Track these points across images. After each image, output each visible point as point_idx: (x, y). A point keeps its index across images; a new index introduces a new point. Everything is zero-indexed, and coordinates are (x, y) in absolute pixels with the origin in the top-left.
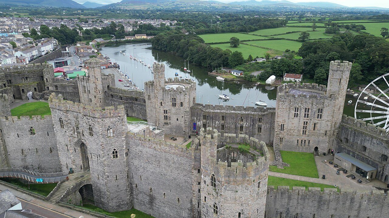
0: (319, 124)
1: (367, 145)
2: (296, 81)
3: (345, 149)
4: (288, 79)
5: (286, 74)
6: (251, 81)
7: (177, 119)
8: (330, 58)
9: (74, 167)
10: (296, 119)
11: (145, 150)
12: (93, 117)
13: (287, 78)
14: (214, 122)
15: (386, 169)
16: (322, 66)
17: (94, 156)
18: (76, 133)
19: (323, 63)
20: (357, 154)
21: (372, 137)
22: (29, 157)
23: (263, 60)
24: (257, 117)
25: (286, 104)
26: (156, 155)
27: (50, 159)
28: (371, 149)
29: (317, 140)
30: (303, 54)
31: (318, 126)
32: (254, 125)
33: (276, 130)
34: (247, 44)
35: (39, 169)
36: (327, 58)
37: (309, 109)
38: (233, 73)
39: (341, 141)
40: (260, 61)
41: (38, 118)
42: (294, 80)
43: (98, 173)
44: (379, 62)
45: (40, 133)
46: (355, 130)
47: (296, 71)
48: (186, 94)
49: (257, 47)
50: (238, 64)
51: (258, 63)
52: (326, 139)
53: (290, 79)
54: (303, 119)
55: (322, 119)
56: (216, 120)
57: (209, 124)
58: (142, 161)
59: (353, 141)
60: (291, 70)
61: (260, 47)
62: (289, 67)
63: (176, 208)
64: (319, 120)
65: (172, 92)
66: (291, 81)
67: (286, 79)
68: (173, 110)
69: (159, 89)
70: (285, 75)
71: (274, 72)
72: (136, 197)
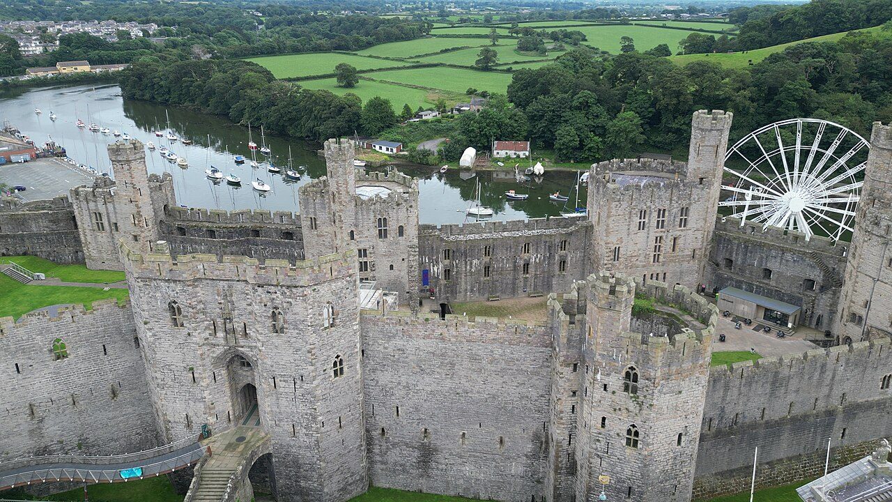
0: (683, 238)
1: (773, 265)
2: (518, 156)
3: (731, 279)
4: (503, 154)
5: (496, 142)
6: (427, 164)
7: (391, 267)
8: (580, 103)
9: (212, 420)
10: (642, 233)
11: (410, 346)
12: (288, 287)
13: (499, 151)
14: (468, 263)
15: (818, 305)
16: (566, 121)
17: (284, 381)
18: (221, 334)
19: (568, 114)
20: (757, 286)
21: (783, 251)
22: (52, 423)
23: (434, 114)
24: (557, 240)
25: (625, 204)
26: (444, 351)
27: (111, 414)
28: (782, 273)
29: (678, 270)
30: (520, 97)
31: (679, 242)
32: (551, 257)
33: (606, 262)
34: (372, 80)
35: (80, 448)
36: (575, 103)
37: (664, 210)
38: (377, 148)
39: (717, 265)
40: (429, 116)
41: (77, 311)
42: (515, 154)
43: (293, 421)
44: (670, 107)
45: (81, 352)
46: (746, 241)
47: (515, 134)
48: (411, 207)
49: (399, 84)
50: (383, 128)
51: (426, 122)
52: (694, 265)
53: (507, 153)
54: (654, 232)
55: (688, 227)
56: (473, 257)
57: (457, 267)
58: (402, 371)
59: (743, 263)
60: (507, 134)
61: (406, 86)
62: (499, 126)
63: (494, 460)
64: (682, 230)
65: (378, 204)
66: (508, 158)
67: (498, 153)
68: (382, 245)
70: (495, 146)
71: (470, 140)
72: (380, 459)
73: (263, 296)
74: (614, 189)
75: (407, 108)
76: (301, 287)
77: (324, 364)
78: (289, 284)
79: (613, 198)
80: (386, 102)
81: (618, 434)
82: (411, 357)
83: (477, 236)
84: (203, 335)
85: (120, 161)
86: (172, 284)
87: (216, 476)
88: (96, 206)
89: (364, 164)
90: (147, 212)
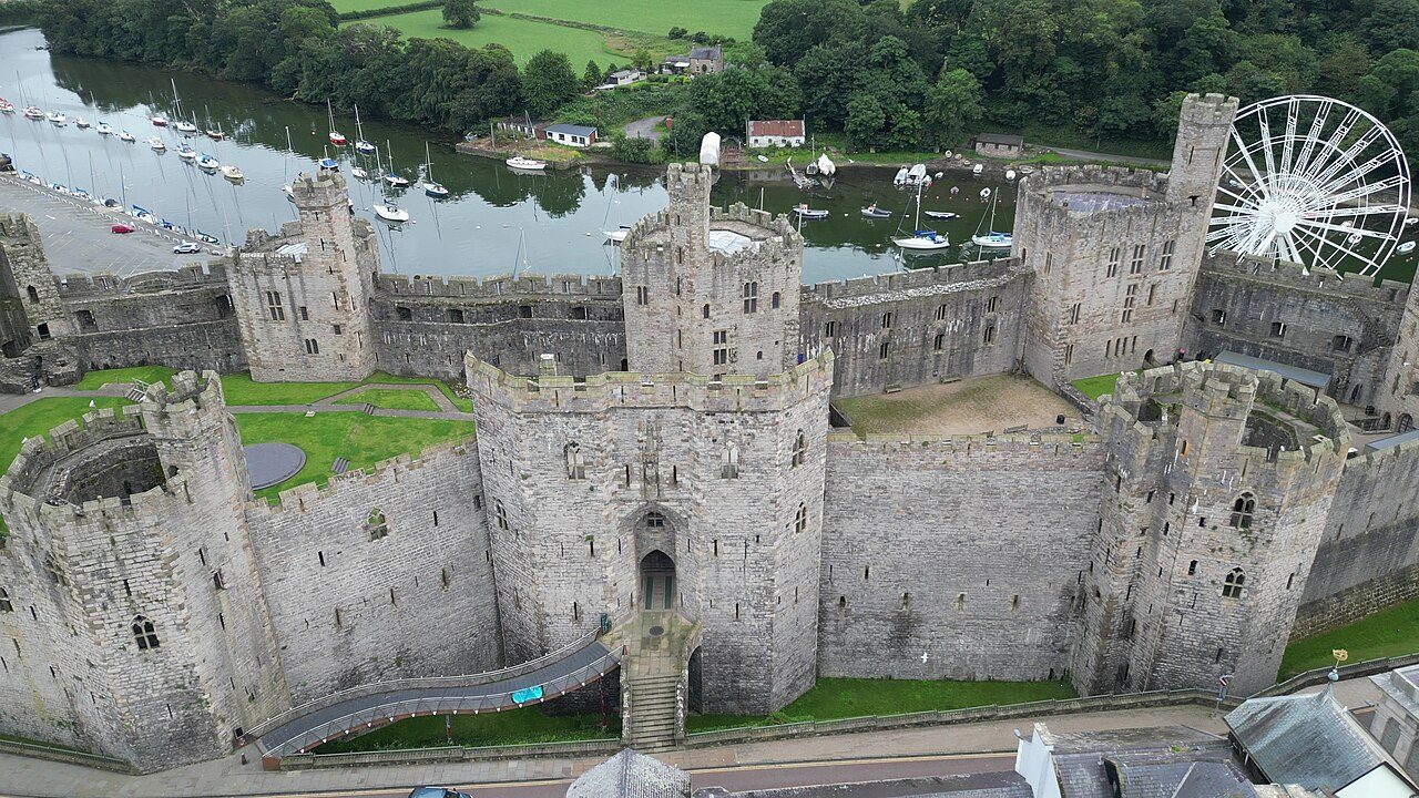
0: (1163, 284)
1: (1289, 318)
2: (789, 145)
3: (1227, 339)
4: (764, 141)
5: (751, 123)
6: (647, 163)
7: (760, 355)
8: (884, 57)
9: (613, 607)
10: (1112, 281)
12: (752, 413)
13: (758, 138)
14: (860, 340)
15: (1357, 372)
16: (862, 86)
17: (731, 545)
18: (636, 485)
19: (863, 74)
20: (1266, 348)
21: (1306, 297)
22: (363, 632)
23: (635, 75)
24: (985, 297)
25: (1093, 241)
26: (946, 485)
27: (440, 612)
28: (1301, 328)
29: (1153, 331)
30: (778, 46)
31: (1159, 291)
32: (975, 321)
33: (1060, 326)
34: (498, 13)
35: (399, 665)
36: (876, 57)
37: (1143, 246)
38: (556, 137)
39: (1202, 319)
40: (627, 80)
42: (784, 141)
43: (738, 599)
44: (1020, 61)
45: (405, 525)
46: (1249, 285)
47: (781, 110)
48: (793, 262)
49: (548, 21)
50: (558, 102)
51: (625, 90)
52: (1175, 322)
53: (770, 140)
54: (1127, 279)
55: (1172, 268)
56: (867, 331)
57: (843, 347)
58: (880, 516)
59: (1243, 315)
60: (768, 111)
61: (561, 23)
62: (755, 97)
63: (1002, 627)
64: (1163, 274)
65: (746, 263)
66: (772, 149)
67: (756, 141)
68: (748, 324)
69: (702, 259)
70: (752, 129)
71: (710, 121)
72: (835, 639)
73: (712, 427)
74: (1081, 220)
75: (592, 67)
76: (772, 412)
77: (786, 517)
78: (755, 408)
79: (1079, 233)
80: (562, 59)
81: (1213, 582)
82: (895, 497)
83: (872, 299)
84: (610, 488)
85: (314, 208)
86: (574, 419)
87: (650, 686)
88: (271, 281)
89: (542, 166)
90: (354, 288)
